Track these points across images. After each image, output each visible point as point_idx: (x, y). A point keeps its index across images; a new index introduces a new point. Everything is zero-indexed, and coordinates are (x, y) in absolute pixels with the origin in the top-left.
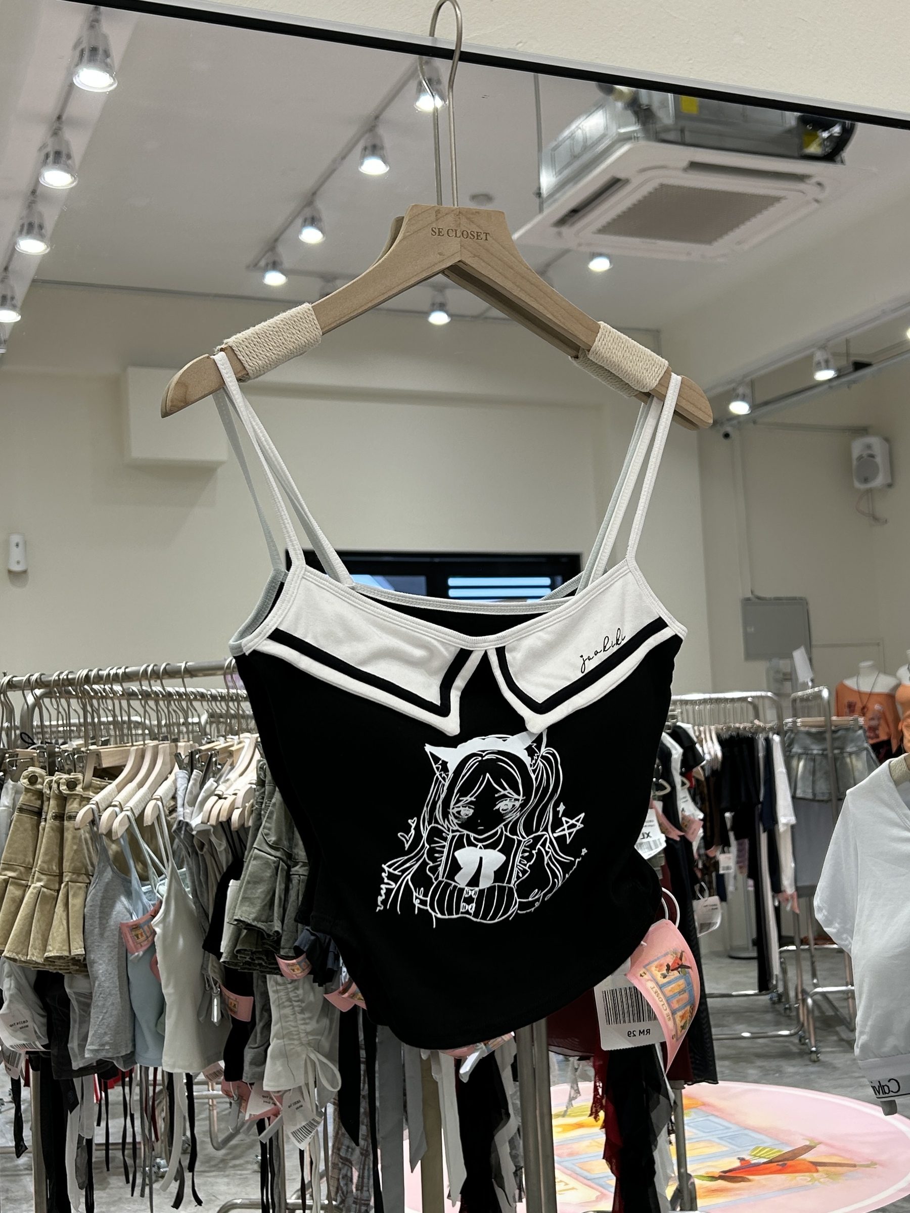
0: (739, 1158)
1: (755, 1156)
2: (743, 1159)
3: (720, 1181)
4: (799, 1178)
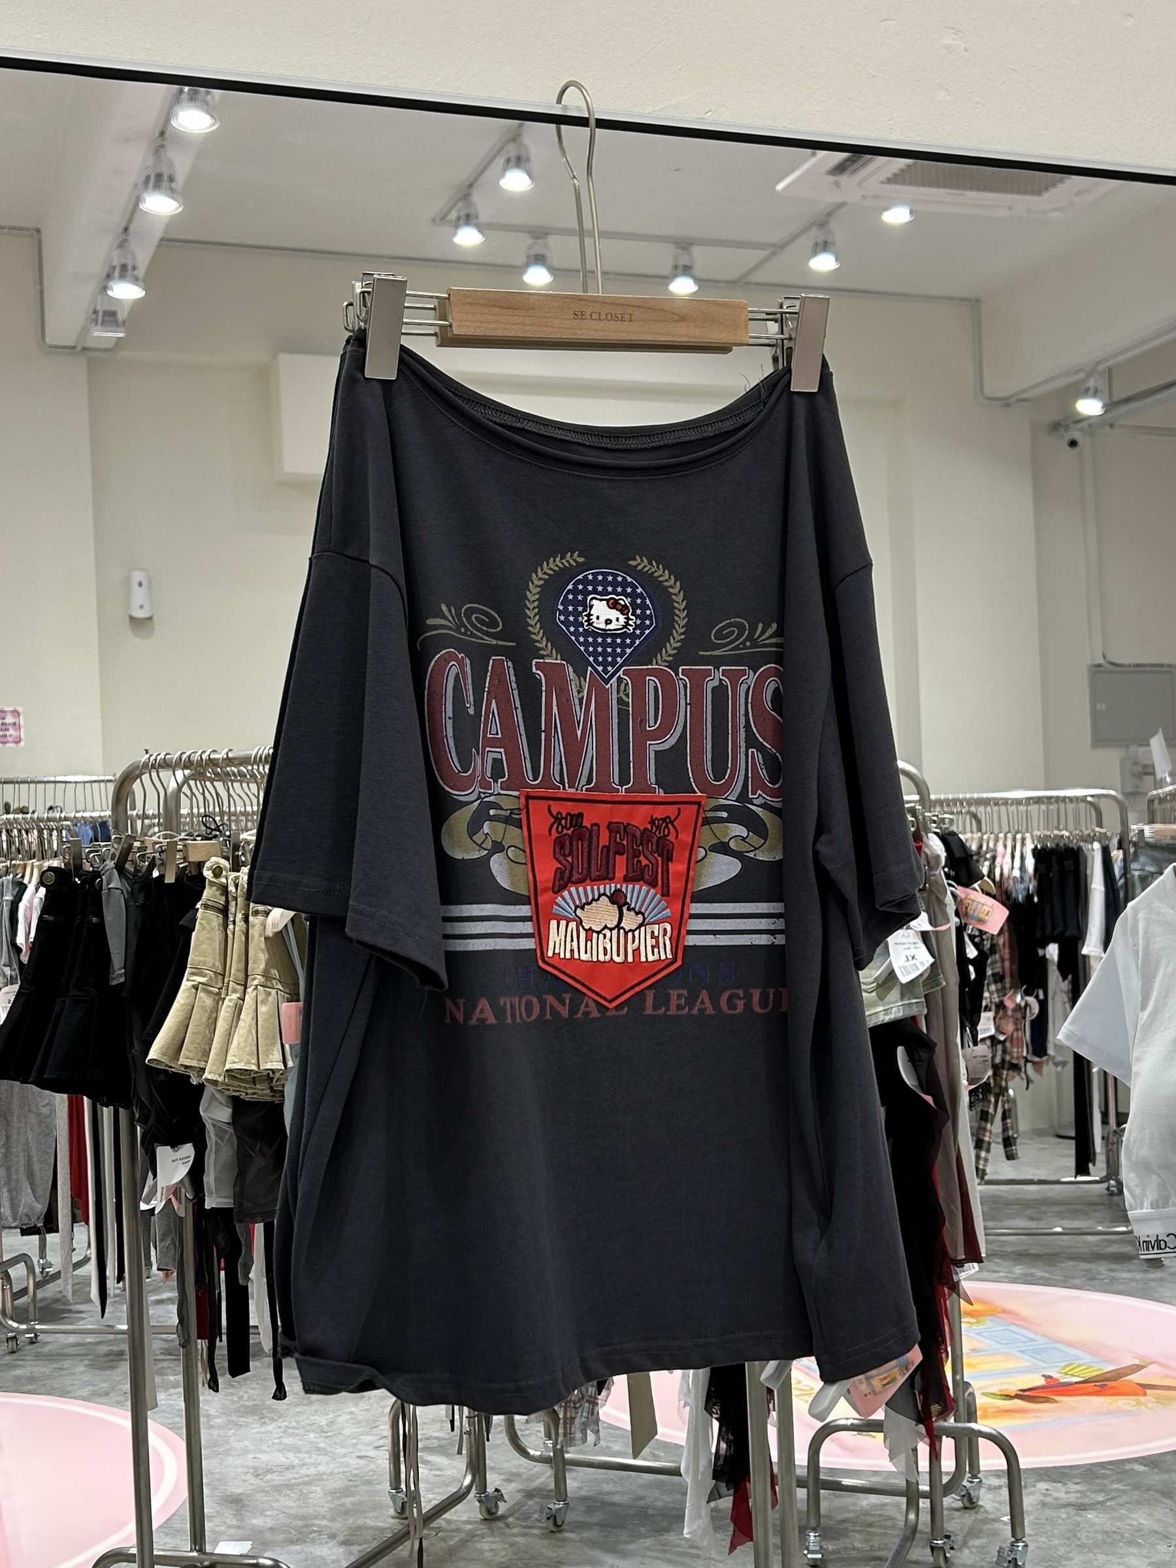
0: (1044, 1376)
1: (1065, 1374)
2: (1050, 1377)
3: (1016, 1401)
4: (1120, 1402)
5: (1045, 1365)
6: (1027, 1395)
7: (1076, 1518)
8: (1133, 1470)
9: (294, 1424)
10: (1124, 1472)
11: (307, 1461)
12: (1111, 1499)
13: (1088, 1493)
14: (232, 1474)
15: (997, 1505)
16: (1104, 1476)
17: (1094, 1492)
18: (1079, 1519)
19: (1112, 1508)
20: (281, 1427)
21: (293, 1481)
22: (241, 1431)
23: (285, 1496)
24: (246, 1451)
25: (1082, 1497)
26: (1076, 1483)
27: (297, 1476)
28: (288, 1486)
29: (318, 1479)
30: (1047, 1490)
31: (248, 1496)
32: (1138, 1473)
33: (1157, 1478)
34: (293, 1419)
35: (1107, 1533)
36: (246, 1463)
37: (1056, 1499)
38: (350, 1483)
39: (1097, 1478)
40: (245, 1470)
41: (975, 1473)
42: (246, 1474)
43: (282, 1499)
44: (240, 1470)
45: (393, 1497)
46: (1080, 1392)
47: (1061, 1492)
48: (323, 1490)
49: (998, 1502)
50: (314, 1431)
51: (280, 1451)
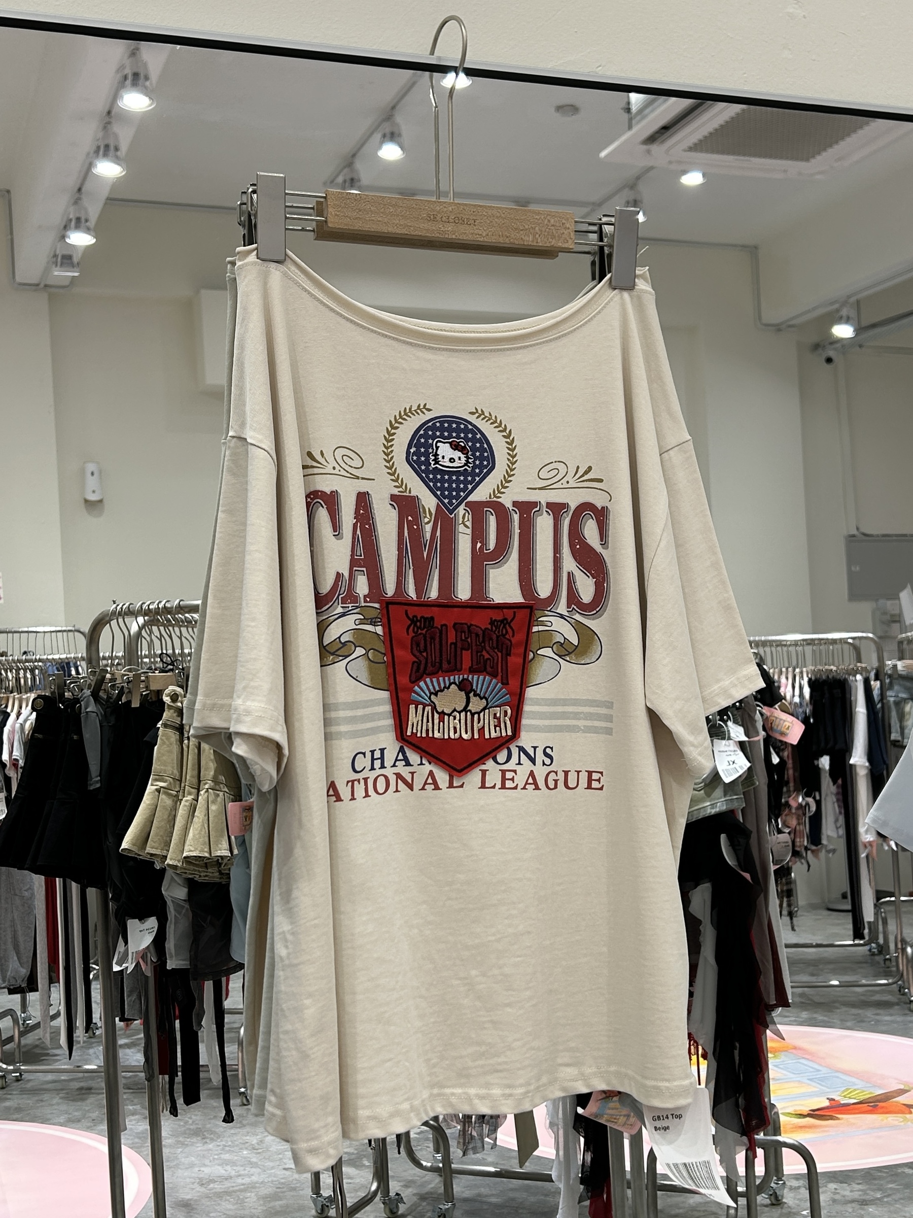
0: (828, 1099)
1: (845, 1097)
2: (833, 1100)
3: (808, 1119)
4: (889, 1119)
5: (829, 1090)
6: (816, 1114)
7: (860, 1211)
8: (904, 1172)
9: (230, 1143)
10: (897, 1175)
11: (242, 1172)
12: (889, 1196)
13: (868, 1192)
14: (182, 1183)
15: (797, 1202)
16: (880, 1178)
17: (873, 1190)
18: (863, 1213)
19: (889, 1203)
20: (219, 1146)
21: (231, 1189)
22: (187, 1150)
23: (226, 1200)
24: (192, 1165)
25: (864, 1195)
26: (858, 1184)
27: (234, 1185)
28: (227, 1193)
29: (251, 1187)
30: (836, 1189)
31: (196, 1201)
32: (908, 1175)
34: (229, 1139)
36: (193, 1175)
37: (844, 1196)
38: (278, 1190)
39: (875, 1179)
40: (193, 1180)
41: (780, 1176)
42: (193, 1183)
43: (224, 1203)
44: (188, 1180)
45: (315, 1201)
46: (857, 1111)
47: (846, 1191)
48: (256, 1195)
49: (798, 1199)
50: (246, 1149)
51: (219, 1165)
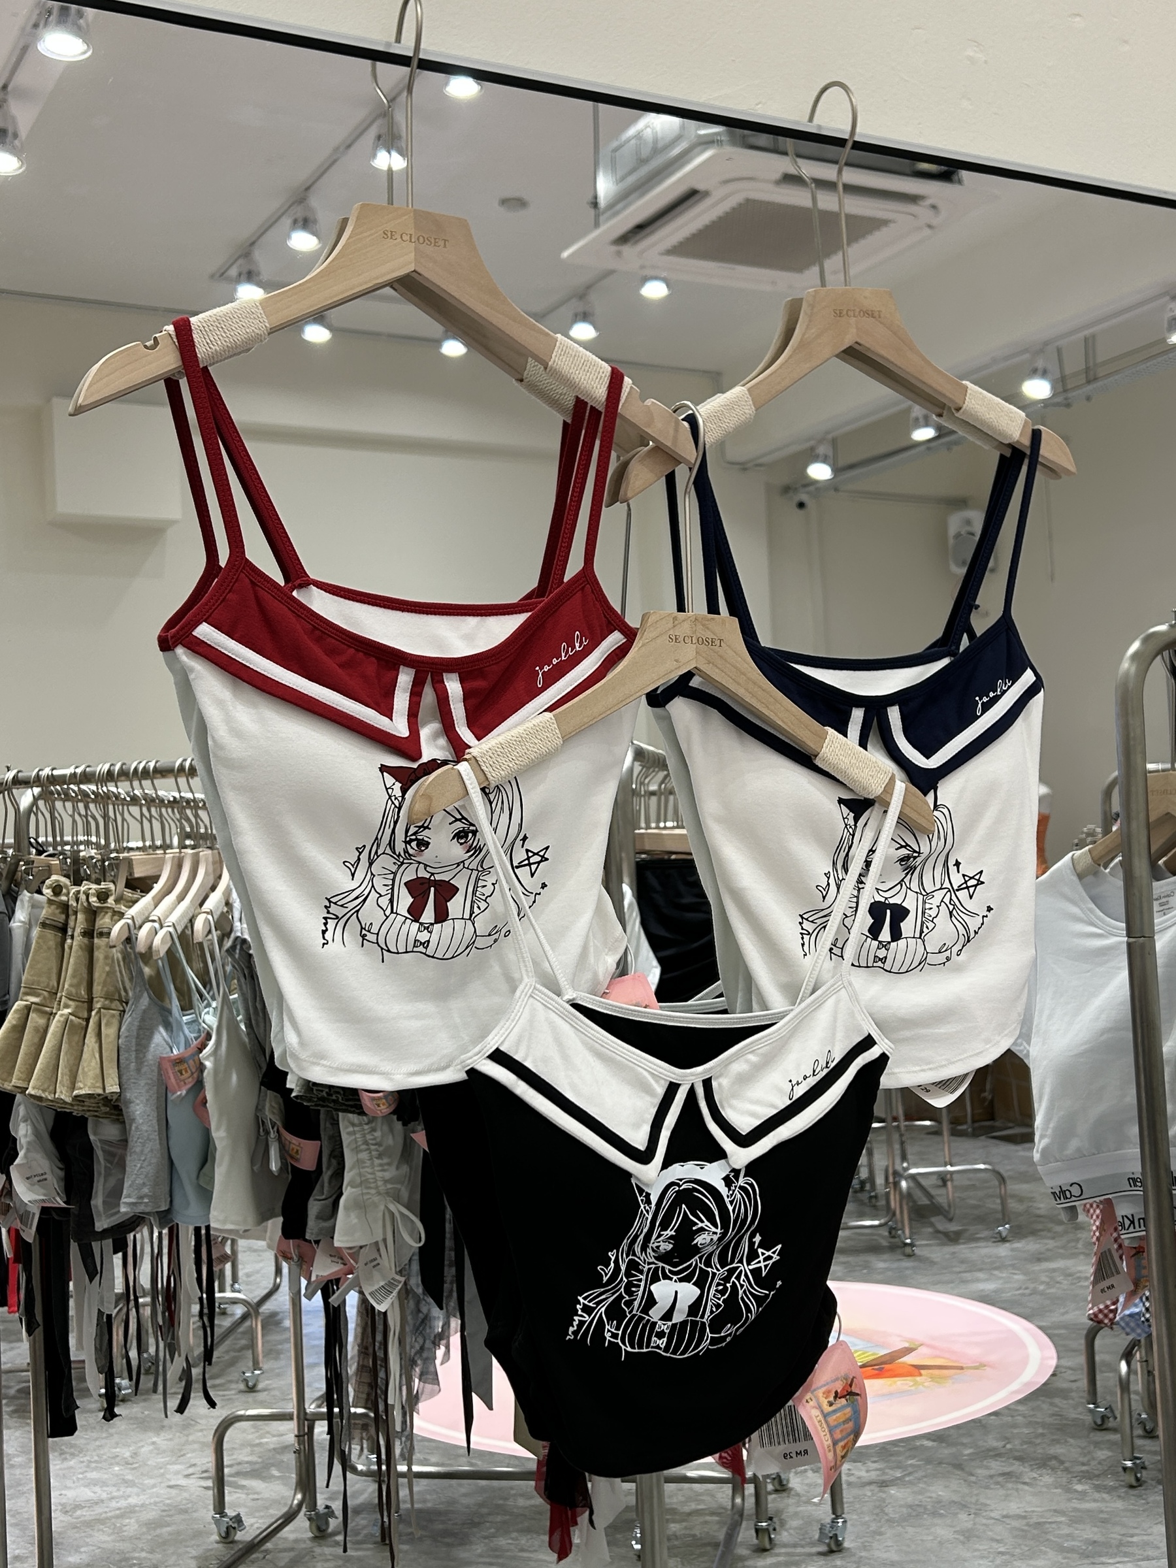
4: (899, 1383)
7: (880, 1494)
9: (96, 1458)
10: (916, 1448)
11: (115, 1494)
12: (910, 1474)
13: (887, 1471)
15: (806, 1488)
16: (898, 1454)
17: (892, 1468)
18: (884, 1496)
19: (910, 1482)
20: (82, 1462)
21: (104, 1515)
23: (99, 1530)
26: (875, 1462)
27: (106, 1510)
28: (100, 1521)
29: (130, 1511)
30: (849, 1470)
32: (927, 1448)
33: (946, 1451)
34: (94, 1453)
35: (910, 1506)
37: (859, 1478)
38: (164, 1514)
39: (892, 1455)
43: (96, 1534)
45: (217, 1522)
47: (862, 1471)
48: (137, 1521)
49: (807, 1484)
50: (118, 1464)
51: (85, 1486)
